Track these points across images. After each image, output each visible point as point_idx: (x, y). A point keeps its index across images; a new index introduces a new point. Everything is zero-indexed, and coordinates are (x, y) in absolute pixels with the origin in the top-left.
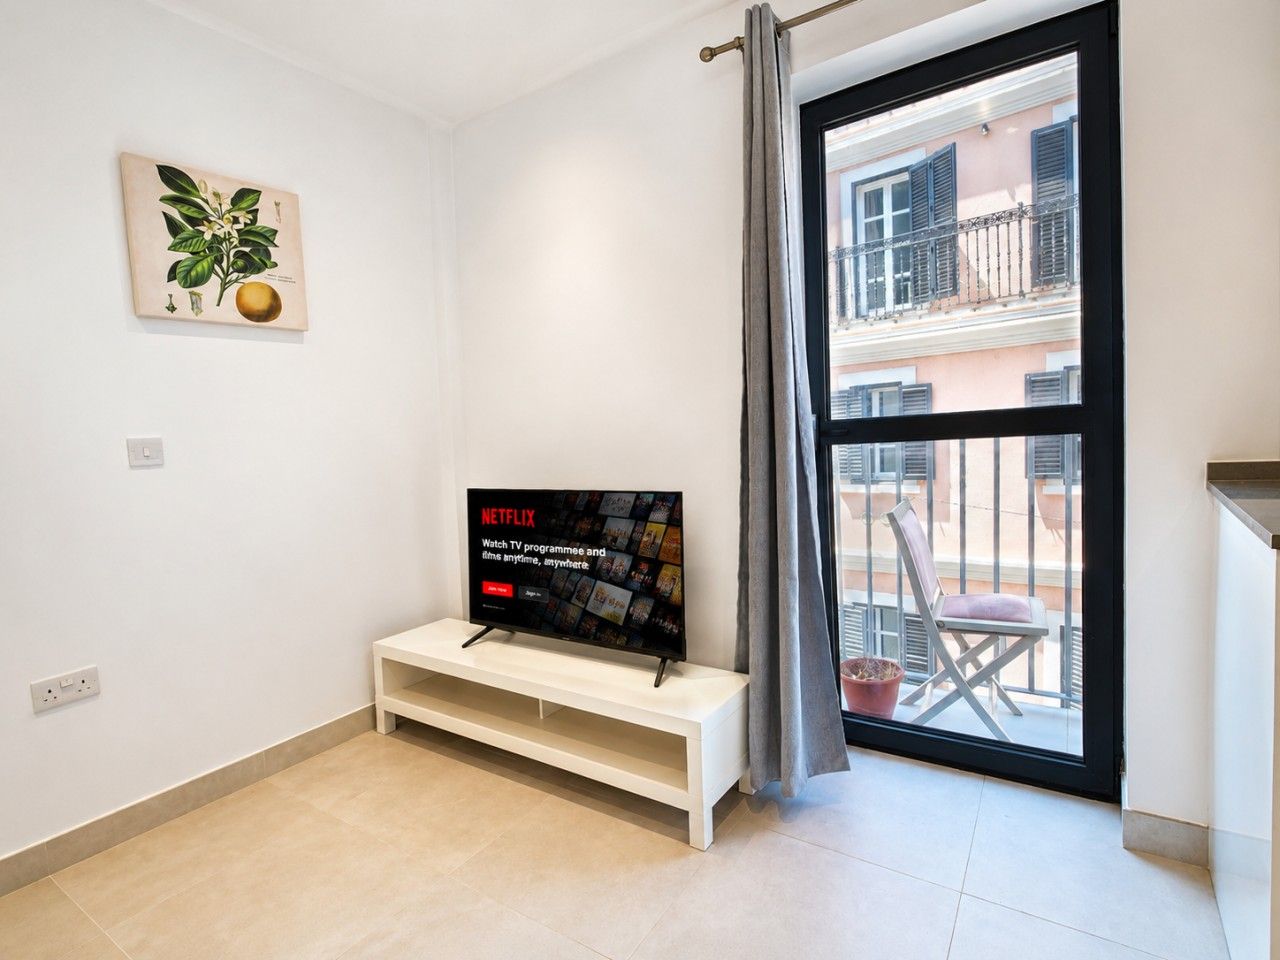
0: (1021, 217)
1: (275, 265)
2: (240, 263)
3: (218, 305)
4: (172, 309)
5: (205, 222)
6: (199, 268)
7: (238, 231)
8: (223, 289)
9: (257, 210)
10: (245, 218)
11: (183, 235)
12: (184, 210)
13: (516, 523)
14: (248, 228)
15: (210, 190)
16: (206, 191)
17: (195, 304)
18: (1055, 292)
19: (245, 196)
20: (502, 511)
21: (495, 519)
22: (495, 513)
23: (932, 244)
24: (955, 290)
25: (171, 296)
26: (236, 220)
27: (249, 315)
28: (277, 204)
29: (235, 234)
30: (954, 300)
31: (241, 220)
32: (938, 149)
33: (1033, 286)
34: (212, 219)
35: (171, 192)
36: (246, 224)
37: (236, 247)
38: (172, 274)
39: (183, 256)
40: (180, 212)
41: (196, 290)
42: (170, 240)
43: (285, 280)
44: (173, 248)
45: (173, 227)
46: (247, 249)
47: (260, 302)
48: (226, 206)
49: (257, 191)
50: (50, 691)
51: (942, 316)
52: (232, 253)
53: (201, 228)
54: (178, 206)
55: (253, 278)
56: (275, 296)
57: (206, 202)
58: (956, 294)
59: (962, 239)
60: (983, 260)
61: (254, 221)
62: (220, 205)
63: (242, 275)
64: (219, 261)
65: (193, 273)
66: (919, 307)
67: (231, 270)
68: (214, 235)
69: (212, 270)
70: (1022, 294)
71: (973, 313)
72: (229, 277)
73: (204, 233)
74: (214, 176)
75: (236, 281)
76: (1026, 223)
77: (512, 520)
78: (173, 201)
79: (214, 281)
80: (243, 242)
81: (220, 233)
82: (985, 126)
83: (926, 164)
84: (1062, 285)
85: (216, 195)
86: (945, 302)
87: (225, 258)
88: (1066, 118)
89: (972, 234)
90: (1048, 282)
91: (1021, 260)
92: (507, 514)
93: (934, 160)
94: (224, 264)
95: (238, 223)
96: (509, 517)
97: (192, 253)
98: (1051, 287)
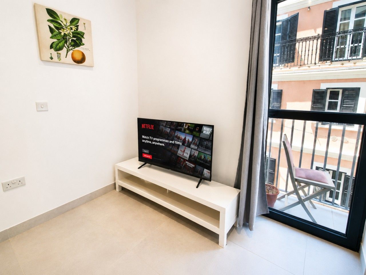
0: (318, 38)
1: (84, 44)
2: (73, 43)
3: (66, 57)
4: (52, 58)
5: (62, 29)
6: (60, 44)
7: (72, 32)
8: (67, 52)
9: (78, 26)
10: (74, 28)
11: (55, 33)
12: (55, 25)
13: (150, 128)
14: (75, 32)
15: (63, 18)
16: (62, 18)
17: (59, 57)
18: (326, 64)
19: (74, 21)
20: (146, 125)
21: (145, 127)
22: (145, 125)
23: (287, 46)
24: (293, 61)
25: (51, 54)
26: (71, 29)
27: (75, 61)
28: (84, 24)
29: (71, 34)
30: (292, 64)
31: (73, 29)
32: (292, 15)
33: (319, 61)
34: (64, 28)
35: (51, 18)
36: (75, 30)
37: (72, 38)
38: (51, 47)
39: (55, 40)
40: (53, 25)
41: (59, 52)
42: (50, 35)
43: (87, 49)
44: (51, 38)
45: (51, 30)
46: (75, 39)
47: (78, 57)
48: (68, 24)
49: (78, 19)
50: (8, 185)
51: (288, 69)
52: (70, 40)
53: (60, 31)
54: (53, 23)
55: (77, 49)
56: (83, 55)
57: (62, 22)
58: (293, 62)
59: (297, 44)
60: (303, 52)
61: (77, 29)
62: (66, 23)
63: (73, 48)
64: (66, 42)
65: (58, 47)
66: (281, 65)
67: (70, 45)
68: (65, 34)
69: (64, 46)
70: (315, 64)
71: (298, 69)
72: (69, 48)
73: (61, 32)
74: (65, 13)
75: (71, 49)
76: (319, 41)
77: (149, 127)
78: (51, 21)
79: (65, 49)
80: (74, 37)
81: (67, 33)
82: (309, 7)
83: (288, 20)
84: (329, 61)
85: (65, 20)
86: (289, 64)
87: (68, 41)
88: (337, 6)
89: (301, 43)
90: (324, 60)
91: (316, 52)
92: (148, 126)
93: (291, 18)
94: (68, 44)
95: (72, 30)
96: (148, 127)
97: (58, 40)
98: (325, 62)
